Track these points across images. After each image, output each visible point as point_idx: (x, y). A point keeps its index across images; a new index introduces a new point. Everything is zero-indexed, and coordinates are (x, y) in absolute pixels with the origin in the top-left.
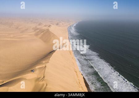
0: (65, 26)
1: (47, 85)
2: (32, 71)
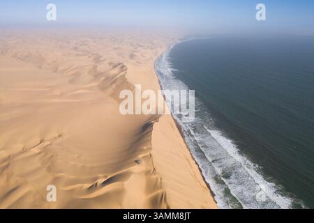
0: (149, 59)
1: (161, 179)
2: (136, 161)
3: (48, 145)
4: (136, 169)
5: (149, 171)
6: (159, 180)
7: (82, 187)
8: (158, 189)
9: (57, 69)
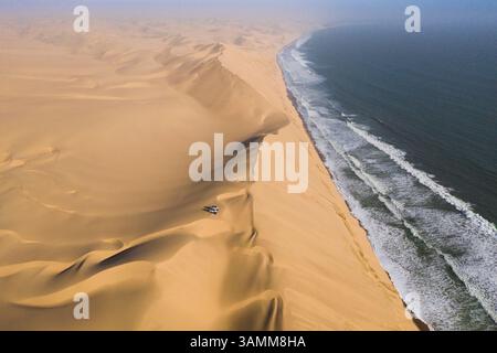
0: (268, 47)
1: (271, 259)
2: (208, 209)
3: (14, 169)
4: (203, 227)
5: (239, 236)
6: (266, 260)
7: (42, 269)
8: (259, 290)
9: (103, 54)
